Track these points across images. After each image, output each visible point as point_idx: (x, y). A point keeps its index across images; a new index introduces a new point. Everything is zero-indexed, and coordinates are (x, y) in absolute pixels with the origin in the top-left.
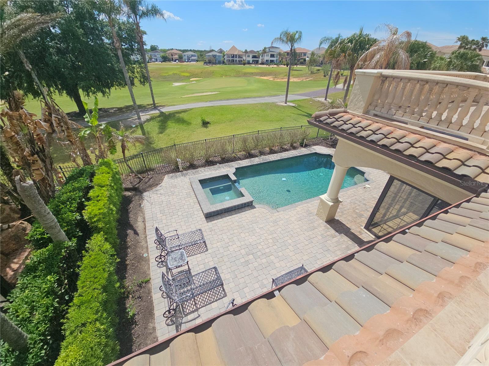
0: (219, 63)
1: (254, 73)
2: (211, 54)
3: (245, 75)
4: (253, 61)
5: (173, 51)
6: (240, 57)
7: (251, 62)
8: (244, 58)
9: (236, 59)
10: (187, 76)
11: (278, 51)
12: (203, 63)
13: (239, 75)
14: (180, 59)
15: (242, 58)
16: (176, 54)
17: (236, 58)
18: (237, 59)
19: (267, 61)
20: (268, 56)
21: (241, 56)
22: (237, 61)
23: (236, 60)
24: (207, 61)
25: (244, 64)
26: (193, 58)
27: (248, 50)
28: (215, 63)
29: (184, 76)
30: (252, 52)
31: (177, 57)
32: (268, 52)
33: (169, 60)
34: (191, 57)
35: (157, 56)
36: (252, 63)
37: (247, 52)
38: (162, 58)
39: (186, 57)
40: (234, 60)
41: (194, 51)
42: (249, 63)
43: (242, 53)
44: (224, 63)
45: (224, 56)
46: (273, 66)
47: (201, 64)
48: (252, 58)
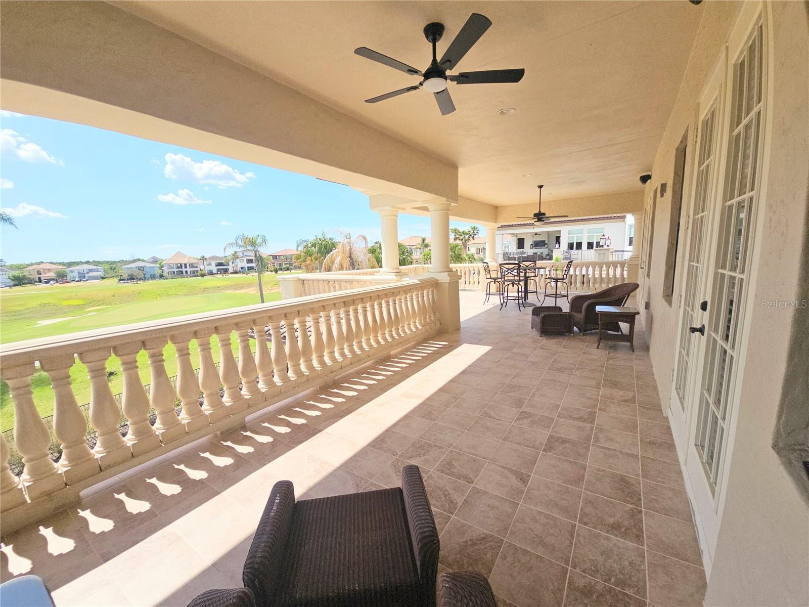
0: (153, 277)
1: (221, 286)
2: (133, 265)
3: (205, 290)
4: (218, 270)
5: (42, 266)
6: (192, 266)
7: (215, 271)
8: (202, 267)
9: (186, 269)
10: (78, 305)
12: (117, 280)
13: (193, 292)
14: (61, 277)
15: (197, 267)
16: (49, 270)
17: (186, 267)
18: (189, 269)
19: (242, 268)
21: (195, 265)
22: (189, 273)
23: (186, 272)
24: (126, 276)
25: (203, 276)
26: (91, 274)
27: (207, 256)
28: (145, 279)
29: (69, 305)
30: (213, 258)
31: (52, 275)
32: (242, 257)
33: (31, 282)
34: (88, 273)
36: (217, 274)
37: (206, 259)
38: (13, 280)
39: (76, 274)
40: (182, 272)
41: (97, 263)
42: (211, 273)
43: (196, 261)
44: (161, 276)
45: (163, 267)
46: (253, 274)
47: (112, 283)
48: (216, 266)
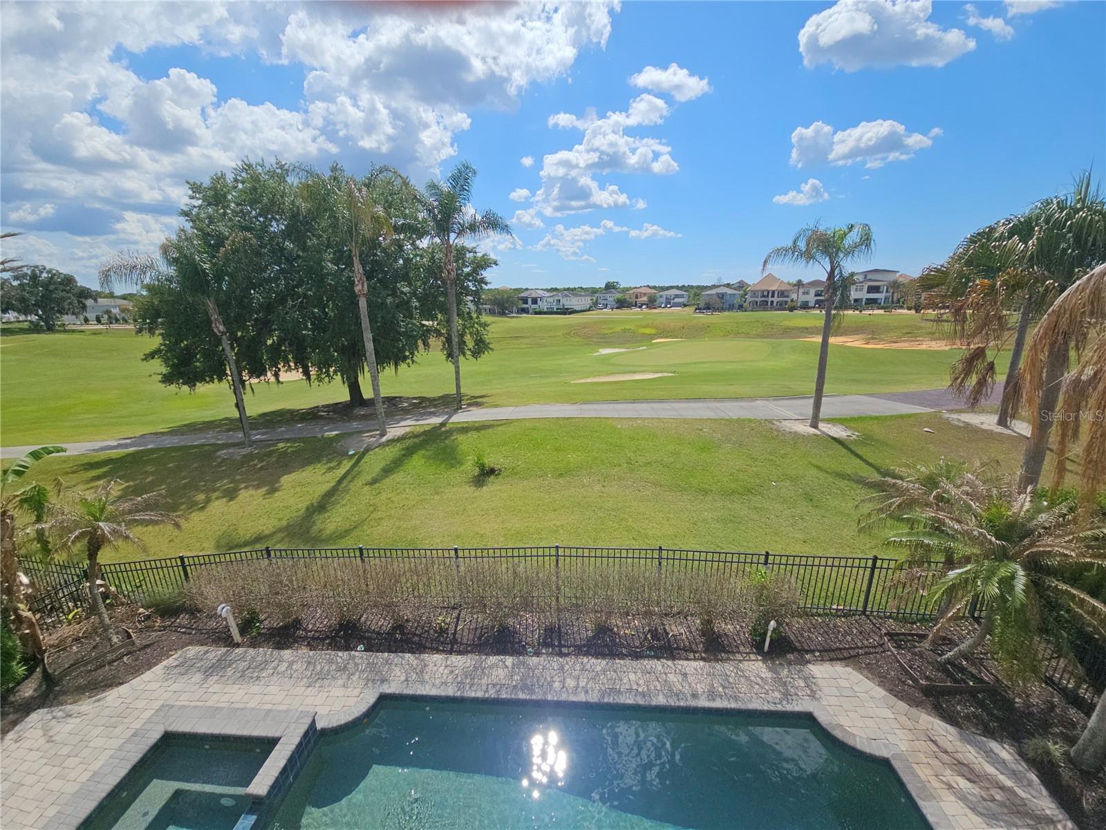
0: (731, 308)
1: (811, 328)
2: (714, 292)
3: (788, 332)
4: (817, 302)
5: (639, 290)
6: (782, 294)
7: (811, 304)
8: (794, 296)
9: (772, 299)
10: (650, 334)
11: (891, 278)
12: (694, 309)
13: (770, 333)
14: (652, 303)
15: (788, 297)
16: (645, 294)
17: (773, 296)
18: (776, 299)
19: (856, 300)
20: (861, 290)
21: (786, 294)
22: (775, 304)
23: (772, 302)
24: (702, 305)
25: (792, 309)
26: (677, 300)
27: (805, 281)
28: (722, 310)
29: (644, 334)
30: (813, 283)
31: (645, 299)
32: (862, 282)
33: (629, 306)
34: (674, 299)
35: (609, 299)
36: (814, 307)
37: (803, 285)
38: (617, 303)
39: (664, 300)
40: (766, 302)
41: (682, 288)
42: (805, 306)
43: (788, 288)
44: (741, 307)
45: (746, 295)
46: (871, 312)
47: (689, 310)
48: (816, 295)
